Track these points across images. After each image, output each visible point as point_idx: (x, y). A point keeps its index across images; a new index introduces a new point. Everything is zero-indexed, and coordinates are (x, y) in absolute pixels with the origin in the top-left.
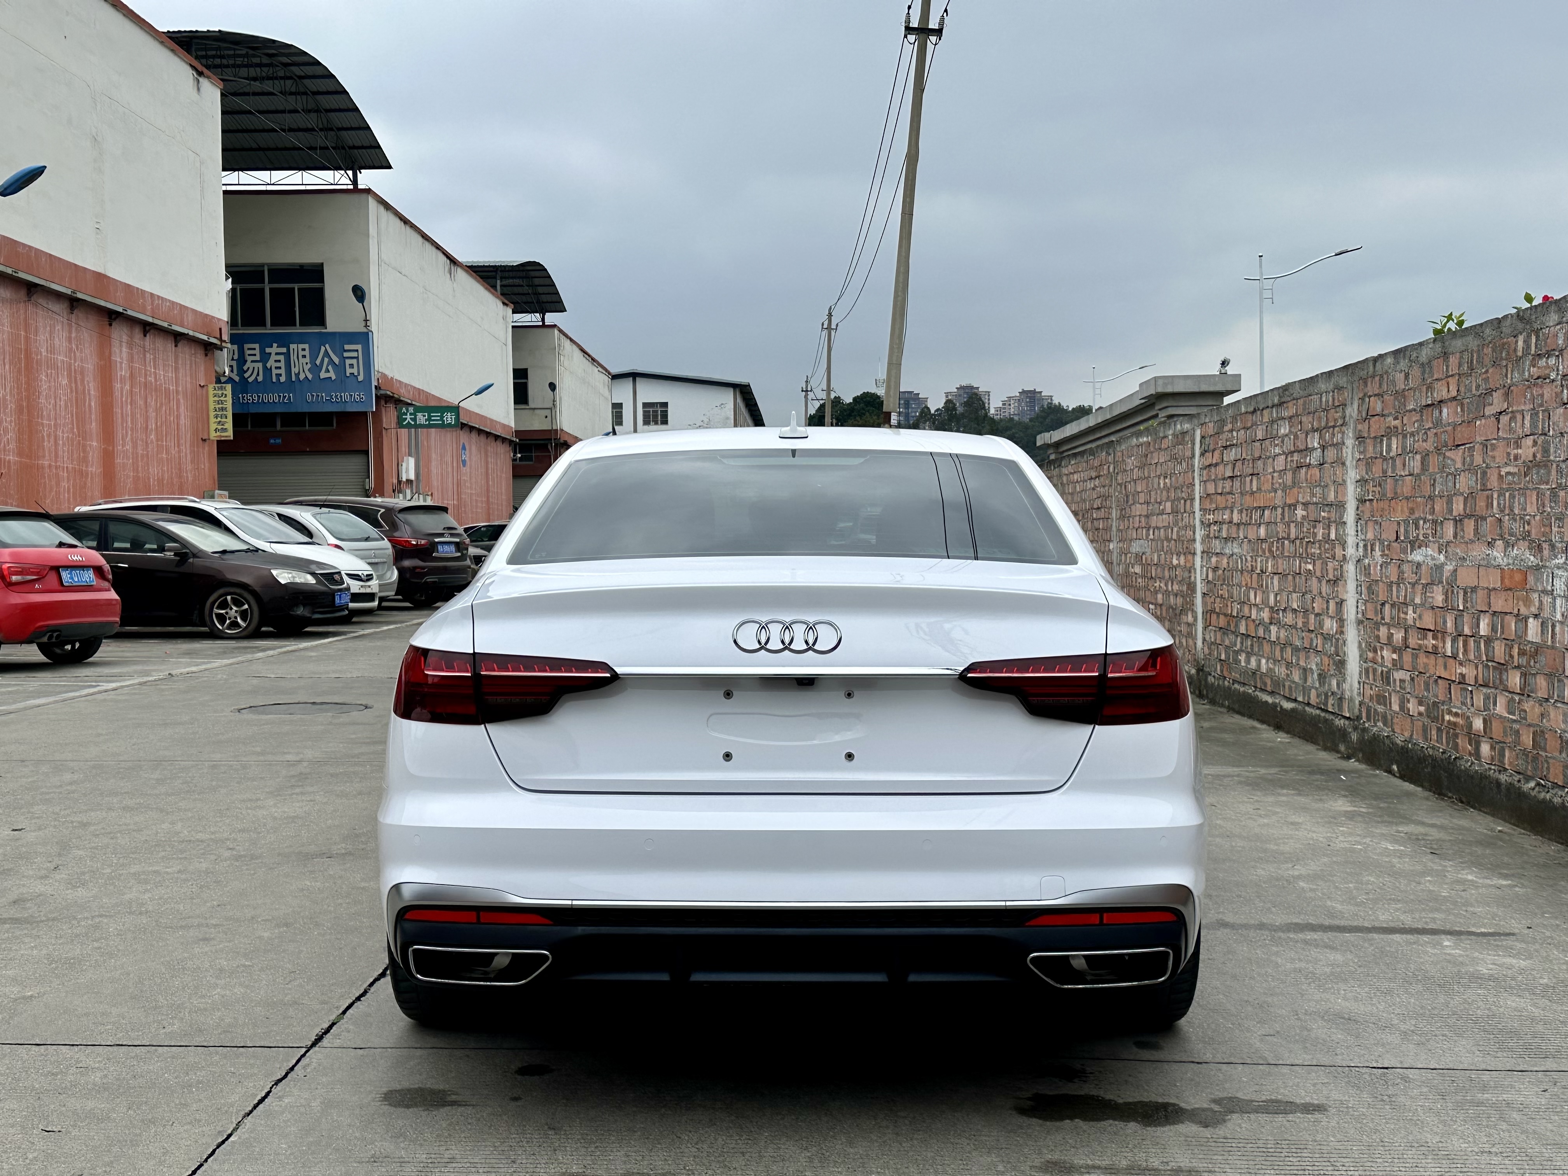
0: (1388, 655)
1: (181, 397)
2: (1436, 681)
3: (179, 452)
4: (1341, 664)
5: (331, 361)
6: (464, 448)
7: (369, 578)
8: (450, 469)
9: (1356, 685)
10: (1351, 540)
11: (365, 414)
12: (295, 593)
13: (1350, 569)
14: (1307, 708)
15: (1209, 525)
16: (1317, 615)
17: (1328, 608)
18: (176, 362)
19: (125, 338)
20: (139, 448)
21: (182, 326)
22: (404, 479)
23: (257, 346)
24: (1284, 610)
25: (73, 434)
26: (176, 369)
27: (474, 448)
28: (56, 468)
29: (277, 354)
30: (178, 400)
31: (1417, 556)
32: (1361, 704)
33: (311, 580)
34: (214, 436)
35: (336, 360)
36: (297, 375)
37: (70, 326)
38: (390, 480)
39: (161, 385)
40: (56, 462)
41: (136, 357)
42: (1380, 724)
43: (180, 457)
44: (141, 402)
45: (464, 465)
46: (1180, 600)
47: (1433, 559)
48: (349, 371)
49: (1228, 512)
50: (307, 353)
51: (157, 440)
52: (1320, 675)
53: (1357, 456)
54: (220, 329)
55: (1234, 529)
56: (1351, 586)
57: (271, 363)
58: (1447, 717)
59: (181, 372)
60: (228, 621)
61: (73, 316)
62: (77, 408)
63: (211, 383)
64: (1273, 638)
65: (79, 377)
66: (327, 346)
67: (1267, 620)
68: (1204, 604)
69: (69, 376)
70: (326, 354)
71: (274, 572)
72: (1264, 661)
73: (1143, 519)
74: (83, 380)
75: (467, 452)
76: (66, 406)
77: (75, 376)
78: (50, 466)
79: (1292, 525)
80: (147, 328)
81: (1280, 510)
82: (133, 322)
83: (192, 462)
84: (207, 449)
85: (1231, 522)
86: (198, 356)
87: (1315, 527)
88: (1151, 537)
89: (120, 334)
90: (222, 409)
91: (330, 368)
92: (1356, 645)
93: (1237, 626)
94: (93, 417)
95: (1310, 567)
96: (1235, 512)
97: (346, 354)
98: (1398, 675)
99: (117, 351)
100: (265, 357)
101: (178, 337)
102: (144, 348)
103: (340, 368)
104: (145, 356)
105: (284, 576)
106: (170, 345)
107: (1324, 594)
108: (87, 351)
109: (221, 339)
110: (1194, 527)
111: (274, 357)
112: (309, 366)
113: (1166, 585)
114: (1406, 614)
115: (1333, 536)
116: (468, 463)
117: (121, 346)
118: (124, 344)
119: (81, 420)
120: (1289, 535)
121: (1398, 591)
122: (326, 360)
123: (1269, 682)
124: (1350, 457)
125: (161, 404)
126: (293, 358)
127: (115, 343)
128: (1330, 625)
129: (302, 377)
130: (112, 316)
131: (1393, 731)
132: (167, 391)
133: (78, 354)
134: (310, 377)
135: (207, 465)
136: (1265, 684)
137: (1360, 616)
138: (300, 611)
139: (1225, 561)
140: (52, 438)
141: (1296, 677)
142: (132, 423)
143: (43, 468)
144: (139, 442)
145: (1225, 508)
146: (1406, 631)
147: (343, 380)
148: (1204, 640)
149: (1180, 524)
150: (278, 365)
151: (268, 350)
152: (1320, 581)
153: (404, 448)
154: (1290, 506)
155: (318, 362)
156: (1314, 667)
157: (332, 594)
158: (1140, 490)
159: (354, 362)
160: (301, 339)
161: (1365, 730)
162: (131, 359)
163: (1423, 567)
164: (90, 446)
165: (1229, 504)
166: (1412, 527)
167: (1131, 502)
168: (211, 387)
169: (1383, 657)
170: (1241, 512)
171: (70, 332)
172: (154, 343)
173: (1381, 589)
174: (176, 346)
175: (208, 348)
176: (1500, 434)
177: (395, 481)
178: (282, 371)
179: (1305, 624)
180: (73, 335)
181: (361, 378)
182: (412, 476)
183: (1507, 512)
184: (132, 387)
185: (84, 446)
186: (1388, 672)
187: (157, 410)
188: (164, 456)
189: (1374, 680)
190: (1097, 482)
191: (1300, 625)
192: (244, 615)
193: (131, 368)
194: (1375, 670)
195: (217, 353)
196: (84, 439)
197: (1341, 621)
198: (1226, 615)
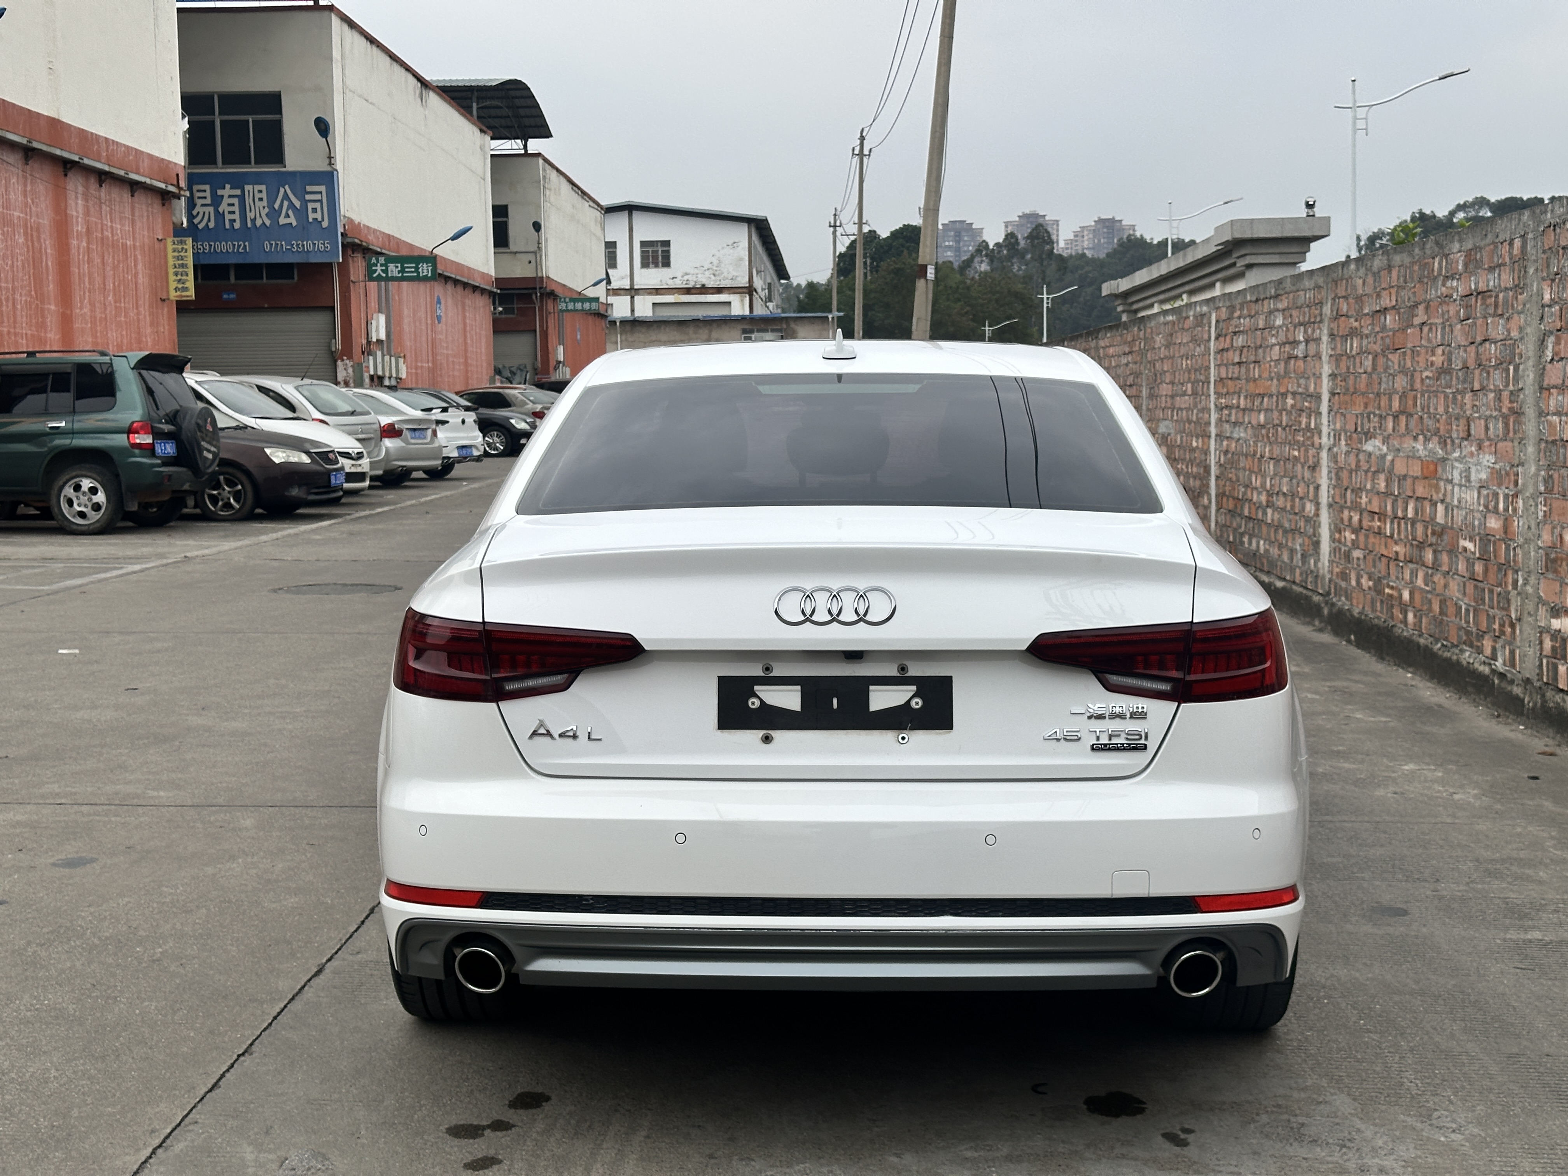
0: (1349, 536)
1: (138, 253)
2: (1380, 558)
3: (138, 314)
4: (1317, 544)
5: (292, 205)
6: (439, 302)
7: (360, 456)
8: (424, 328)
9: (1327, 564)
10: (1325, 430)
11: (330, 265)
12: (290, 472)
13: (1324, 455)
14: (1294, 587)
15: (1222, 409)
16: (1301, 499)
17: (1308, 492)
18: (133, 214)
19: (80, 189)
20: (98, 310)
21: (138, 173)
22: (374, 340)
23: (207, 187)
24: (1277, 494)
25: (31, 296)
26: (133, 222)
27: (450, 301)
28: (16, 334)
29: (230, 196)
30: (135, 256)
31: (1369, 447)
32: (1330, 580)
33: (306, 459)
34: (173, 295)
35: (297, 204)
36: (254, 220)
37: (25, 177)
38: (359, 341)
39: (118, 240)
40: (15, 328)
41: (92, 210)
42: (1343, 598)
43: (138, 320)
44: (97, 260)
45: (439, 322)
46: (1198, 483)
47: (1380, 449)
48: (311, 216)
49: (1236, 396)
50: (264, 195)
51: (115, 302)
52: (1302, 555)
53: (1330, 352)
54: (178, 175)
55: (1240, 414)
56: (1324, 471)
57: (223, 207)
58: (1387, 590)
59: (138, 224)
60: (220, 503)
61: (28, 167)
62: (34, 269)
63: (169, 237)
64: (1269, 521)
65: (35, 234)
66: (287, 187)
67: (1264, 503)
68: (1217, 486)
69: (26, 233)
70: (286, 196)
71: (268, 451)
72: (1262, 542)
73: (1168, 399)
74: (39, 238)
75: (442, 306)
76: (23, 266)
77: (32, 233)
78: (9, 333)
79: (1284, 413)
80: (103, 177)
81: (1275, 398)
82: (89, 171)
83: (152, 324)
84: (166, 310)
85: (1238, 407)
86: (155, 206)
87: (1300, 416)
88: (1175, 418)
89: (75, 185)
90: (183, 266)
91: (290, 212)
92: (1327, 526)
93: (1242, 508)
94: (50, 278)
95: (1296, 453)
96: (1242, 398)
97: (308, 197)
98: (1357, 554)
99: (73, 204)
100: (216, 201)
101: (134, 186)
102: (100, 199)
103: (301, 213)
104: (101, 208)
105: (278, 456)
106: (126, 195)
107: (1306, 479)
108: (43, 206)
109: (178, 186)
110: (1210, 410)
111: (226, 200)
112: (267, 210)
113: (1187, 467)
114: (1361, 498)
115: (1313, 426)
116: (443, 319)
117: (77, 198)
118: (80, 196)
119: (38, 281)
120: (1281, 422)
121: (1356, 478)
122: (286, 203)
123: (1265, 561)
124: (1324, 353)
125: (119, 262)
126: (249, 201)
127: (71, 195)
128: (1310, 508)
129: (259, 222)
130: (67, 166)
131: (1352, 604)
132: (124, 245)
133: (34, 209)
134: (268, 222)
135: (167, 327)
136: (1262, 564)
137: (1330, 499)
138: (295, 492)
139: (1234, 445)
140: (10, 304)
141: (1286, 557)
142: (90, 283)
144: (97, 305)
145: (1234, 393)
146: (1361, 514)
147: (306, 228)
148: (1217, 522)
149: (1199, 407)
150: (231, 209)
151: (220, 192)
152: (1303, 467)
153: (373, 304)
154: (1282, 394)
155: (277, 206)
156: (1298, 548)
157: (328, 473)
158: (1165, 369)
159: (317, 205)
160: (257, 179)
161: (1333, 605)
162: (87, 213)
163: (1373, 457)
164: (49, 309)
165: (1237, 389)
166: (1366, 420)
167: (1159, 381)
168: (169, 241)
169: (1345, 538)
170: (1246, 397)
171: (25, 185)
172: (110, 194)
173: (1344, 475)
174: (132, 196)
175: (165, 197)
176: (1423, 342)
177: (364, 342)
178: (237, 216)
179: (1293, 507)
180: (29, 188)
181: (325, 224)
182: (383, 336)
183: (1426, 410)
184: (88, 243)
185: (42, 310)
186: (1349, 551)
187: (115, 268)
188: (123, 319)
189: (1340, 558)
190: (1130, 358)
191: (1288, 508)
192: (237, 496)
193: (87, 223)
194: (1340, 549)
195: (175, 202)
196: (42, 302)
197: (1318, 505)
198: (1234, 498)
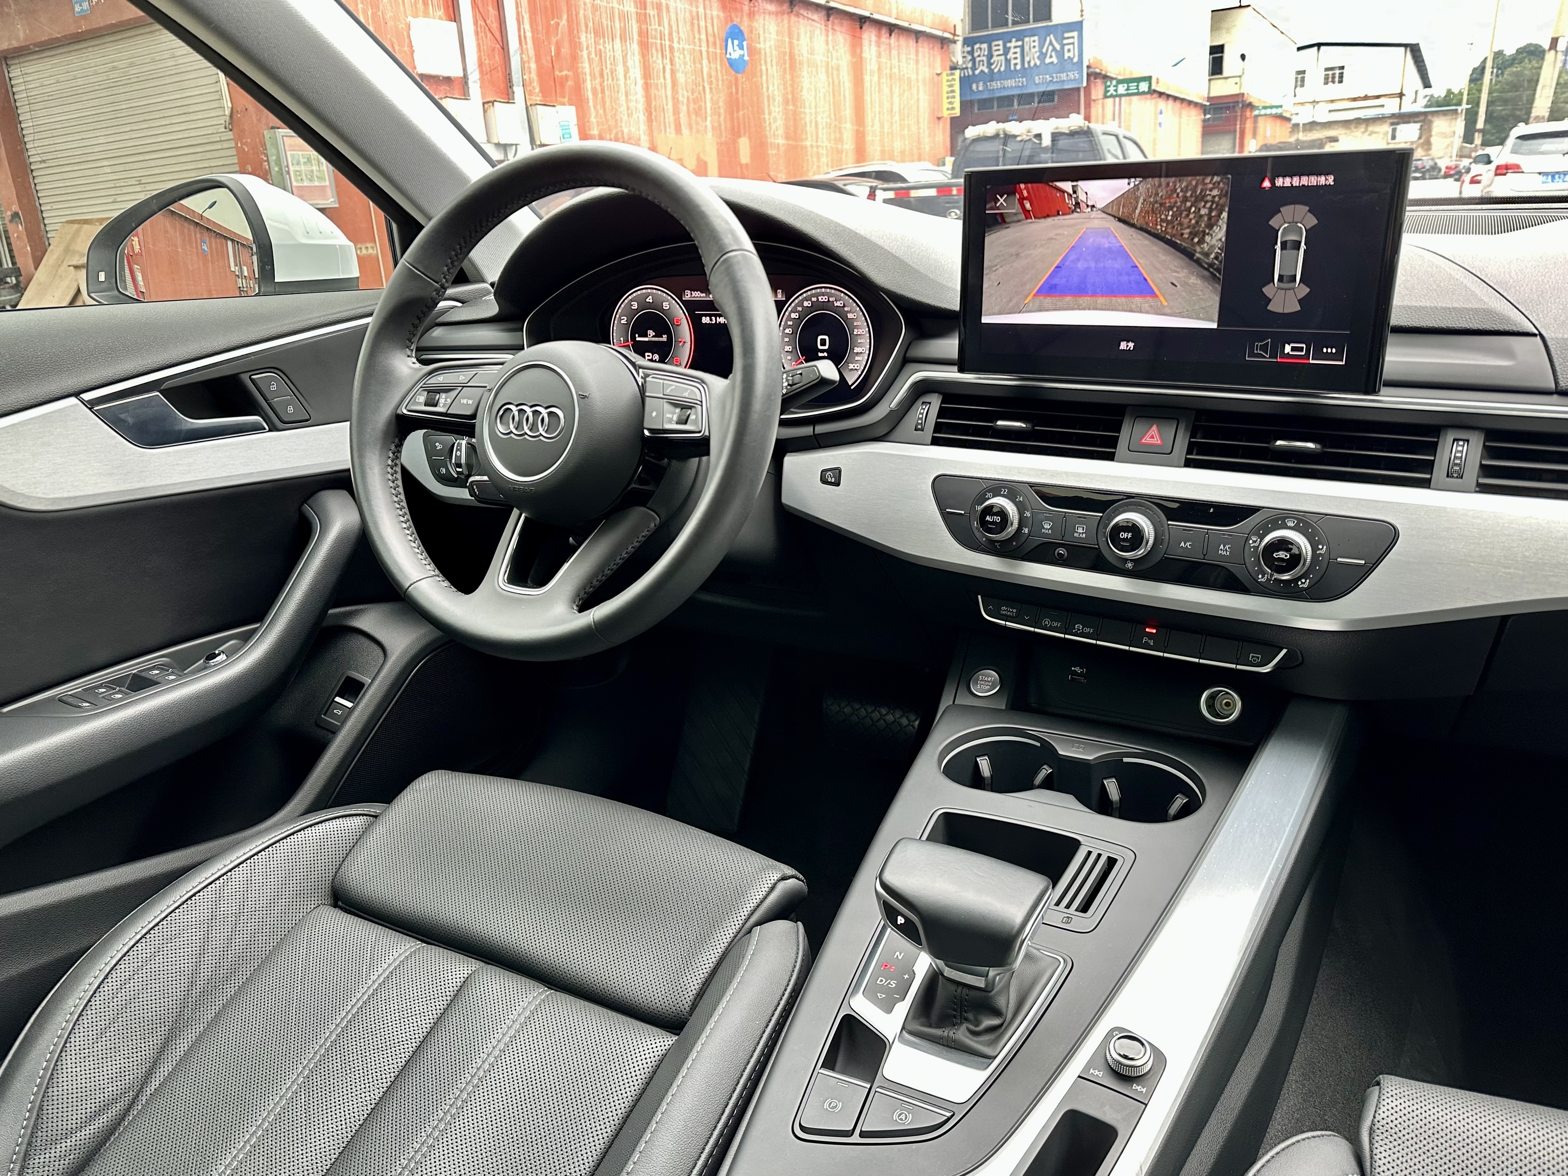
1: (920, 84)
3: (919, 128)
5: (1054, 49)
6: (1161, 113)
8: (1147, 130)
11: (1078, 89)
18: (917, 55)
19: (874, 38)
20: (886, 127)
21: (922, 24)
23: (1001, 42)
25: (831, 118)
26: (917, 62)
27: (1169, 112)
28: (818, 147)
29: (1015, 47)
30: (918, 87)
34: (946, 114)
35: (1058, 47)
36: (1029, 62)
37: (827, 31)
39: (904, 75)
40: (817, 141)
41: (883, 53)
43: (919, 133)
44: (886, 90)
45: (1160, 126)
48: (1067, 55)
50: (1036, 44)
51: (900, 120)
54: (955, 26)
57: (1010, 55)
59: (921, 63)
61: (830, 23)
62: (834, 98)
63: (945, 70)
65: (835, 72)
66: (1052, 36)
69: (827, 72)
70: (1051, 43)
74: (838, 75)
75: (1164, 114)
76: (825, 95)
77: (831, 71)
78: (812, 146)
80: (892, 28)
82: (879, 24)
83: (930, 135)
84: (941, 125)
86: (936, 49)
89: (869, 36)
90: (953, 91)
91: (1053, 54)
94: (847, 104)
97: (1065, 42)
99: (868, 50)
100: (1006, 51)
101: (918, 35)
102: (890, 44)
103: (1060, 54)
104: (890, 52)
106: (912, 43)
108: (842, 51)
109: (954, 35)
111: (1012, 50)
112: (1038, 54)
116: (1164, 125)
117: (870, 45)
118: (873, 44)
119: (837, 107)
122: (1051, 48)
125: (904, 91)
126: (1026, 48)
127: (866, 42)
129: (1032, 64)
130: (862, 20)
132: (909, 79)
133: (834, 53)
134: (1038, 63)
135: (941, 137)
140: (813, 124)
142: (880, 107)
143: (806, 147)
144: (886, 123)
147: (1064, 64)
150: (1015, 56)
151: (1008, 45)
153: (1109, 116)
155: (1044, 50)
159: (1071, 47)
160: (1032, 33)
162: (879, 55)
164: (845, 128)
168: (944, 74)
171: (827, 35)
172: (898, 40)
174: (917, 42)
175: (944, 42)
178: (1018, 61)
180: (830, 38)
181: (1076, 60)
184: (879, 78)
185: (840, 128)
187: (901, 95)
188: (906, 132)
193: (879, 64)
195: (952, 46)
196: (840, 123)
